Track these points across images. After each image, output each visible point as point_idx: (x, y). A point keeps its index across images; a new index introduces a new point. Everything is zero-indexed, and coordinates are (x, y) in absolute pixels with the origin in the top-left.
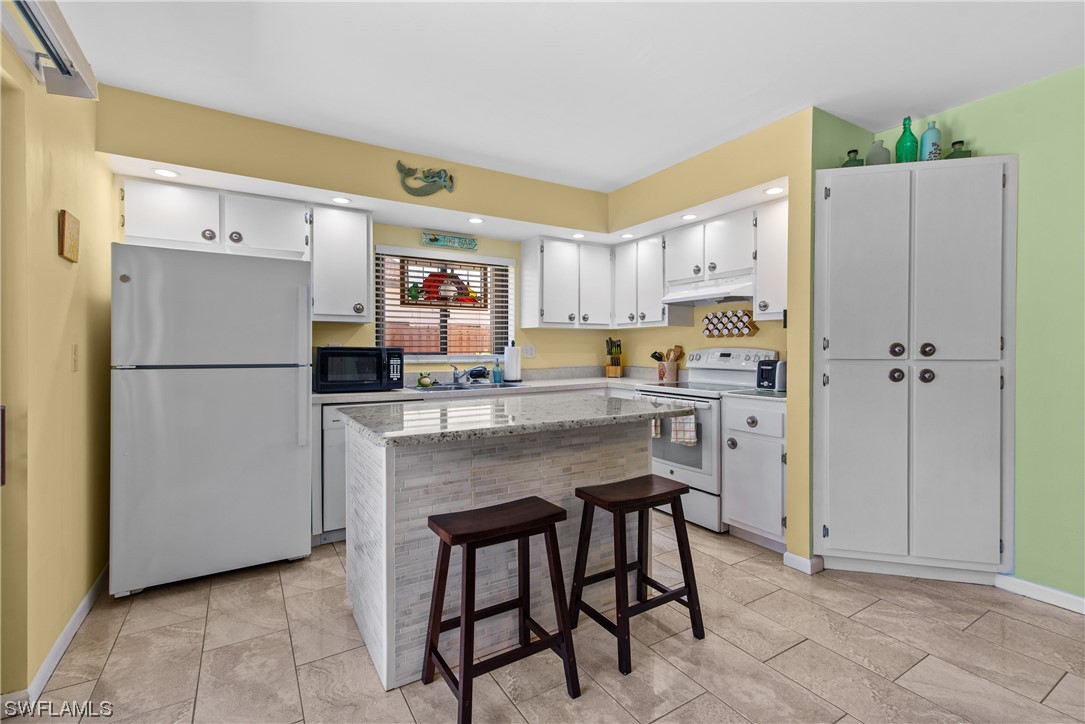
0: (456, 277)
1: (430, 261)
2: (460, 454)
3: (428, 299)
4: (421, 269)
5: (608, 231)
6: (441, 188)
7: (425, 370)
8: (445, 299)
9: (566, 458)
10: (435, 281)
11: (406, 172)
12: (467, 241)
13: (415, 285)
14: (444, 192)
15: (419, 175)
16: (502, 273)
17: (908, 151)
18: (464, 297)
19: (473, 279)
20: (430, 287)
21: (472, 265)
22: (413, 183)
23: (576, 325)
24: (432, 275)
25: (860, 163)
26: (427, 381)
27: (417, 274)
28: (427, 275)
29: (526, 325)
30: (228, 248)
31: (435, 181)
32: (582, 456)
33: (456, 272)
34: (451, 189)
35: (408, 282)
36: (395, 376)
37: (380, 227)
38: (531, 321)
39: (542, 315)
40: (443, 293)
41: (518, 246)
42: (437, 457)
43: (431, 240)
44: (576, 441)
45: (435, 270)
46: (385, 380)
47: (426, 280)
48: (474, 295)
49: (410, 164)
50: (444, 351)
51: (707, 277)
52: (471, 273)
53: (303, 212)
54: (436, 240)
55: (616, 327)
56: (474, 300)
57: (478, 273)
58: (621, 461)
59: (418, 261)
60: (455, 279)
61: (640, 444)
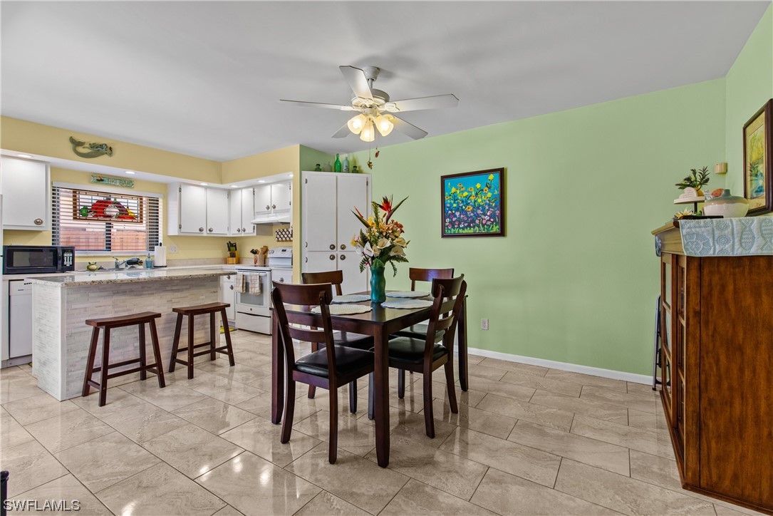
0: (119, 203)
1: (98, 193)
2: (106, 294)
3: (96, 216)
4: (90, 197)
5: (222, 183)
6: (103, 154)
7: (92, 261)
8: (110, 216)
10: (101, 205)
11: (76, 144)
12: (127, 182)
13: (85, 208)
14: (105, 156)
15: (87, 145)
16: (154, 203)
17: (337, 168)
18: (124, 214)
19: (133, 206)
20: (97, 209)
21: (132, 197)
23: (205, 233)
24: (98, 201)
25: (320, 170)
26: (94, 267)
27: (86, 200)
28: (95, 202)
29: (171, 233)
31: (100, 150)
32: (178, 294)
33: (118, 200)
34: (111, 154)
35: (79, 205)
36: (68, 263)
37: (54, 170)
38: (173, 231)
39: (180, 228)
40: (108, 213)
41: (165, 187)
42: (91, 295)
43: (98, 180)
45: (102, 199)
46: (60, 266)
47: (94, 205)
48: (133, 215)
49: (79, 138)
50: (109, 248)
51: (272, 212)
52: (129, 201)
54: (102, 180)
55: (231, 236)
56: (132, 218)
57: (136, 202)
58: (201, 297)
59: (86, 192)
60: (118, 205)
61: (213, 290)
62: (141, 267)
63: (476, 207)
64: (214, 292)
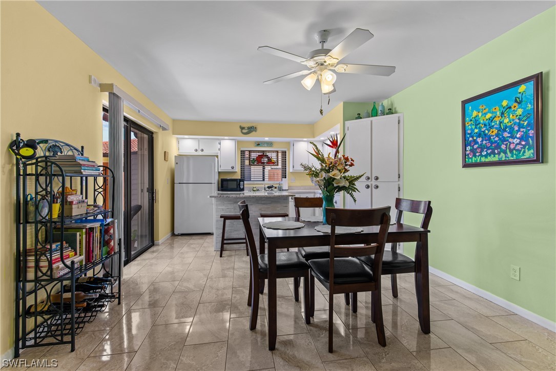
0: (267, 156)
1: (259, 151)
3: (258, 163)
5: (314, 137)
6: (252, 131)
7: (254, 186)
8: (263, 163)
9: (260, 206)
10: (260, 157)
11: (242, 128)
12: (270, 144)
13: (254, 159)
14: (254, 132)
15: (246, 128)
16: (284, 153)
17: (374, 113)
18: (270, 162)
19: (273, 156)
20: (258, 159)
21: (273, 151)
22: (244, 131)
24: (259, 155)
25: (361, 118)
26: (255, 189)
27: (254, 155)
30: (200, 153)
31: (251, 129)
33: (267, 154)
34: (256, 131)
35: (251, 158)
36: (242, 187)
37: (238, 143)
38: (291, 171)
39: (293, 168)
40: (263, 161)
41: (288, 143)
43: (257, 145)
44: (263, 202)
45: (260, 154)
46: (238, 188)
47: (257, 157)
48: (274, 161)
49: (243, 125)
50: (264, 180)
52: (272, 154)
53: (218, 141)
54: (259, 144)
56: (274, 163)
57: (275, 154)
58: (278, 209)
59: (254, 151)
60: (268, 158)
61: (285, 205)
62: (276, 190)
63: (502, 130)
64: (286, 206)
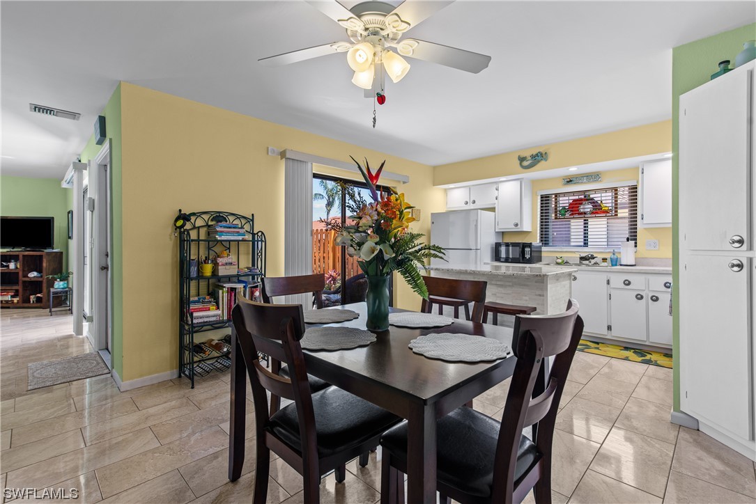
0: (592, 199)
1: (574, 193)
3: (572, 214)
4: (567, 198)
6: (539, 162)
7: (559, 255)
8: (585, 213)
10: (576, 204)
11: (522, 159)
12: (593, 177)
13: (564, 208)
14: (543, 162)
15: (528, 158)
16: (634, 190)
18: (598, 209)
19: (606, 200)
20: (573, 208)
21: (606, 190)
22: (525, 163)
24: (574, 200)
26: (559, 261)
27: (564, 202)
28: (571, 201)
30: (471, 206)
31: (537, 158)
33: (591, 196)
34: (546, 160)
35: (559, 207)
36: (528, 256)
40: (582, 210)
43: (568, 182)
45: (577, 197)
47: (570, 204)
48: (606, 208)
49: (523, 155)
50: (586, 244)
52: (603, 195)
53: (495, 186)
54: (571, 181)
56: (606, 212)
57: (611, 194)
59: (564, 194)
60: (592, 201)
62: (605, 264)
